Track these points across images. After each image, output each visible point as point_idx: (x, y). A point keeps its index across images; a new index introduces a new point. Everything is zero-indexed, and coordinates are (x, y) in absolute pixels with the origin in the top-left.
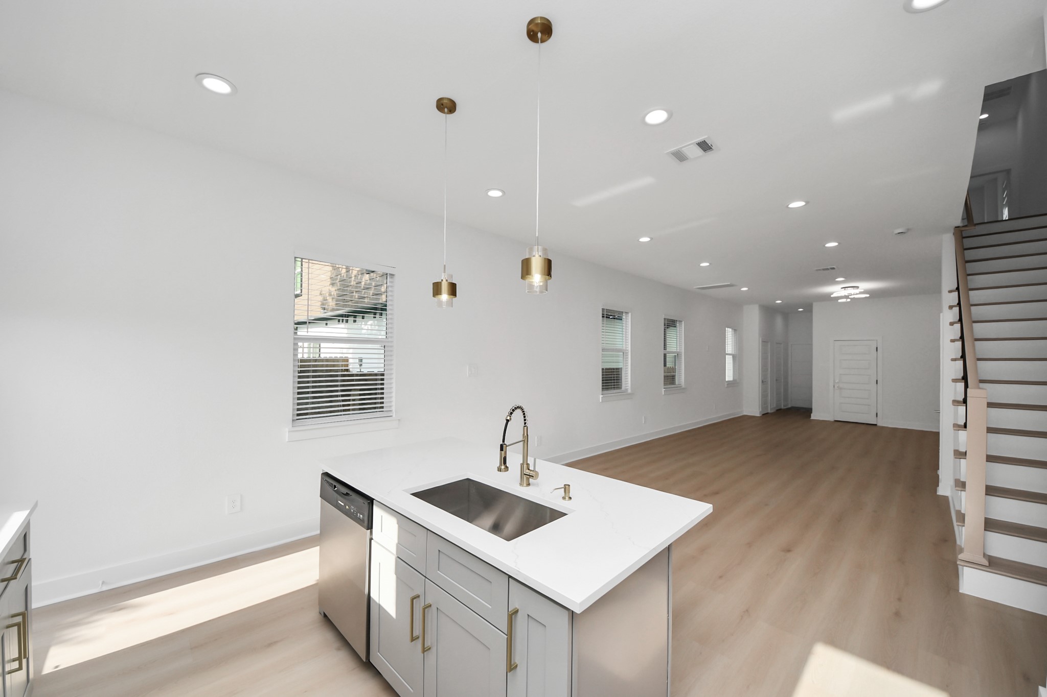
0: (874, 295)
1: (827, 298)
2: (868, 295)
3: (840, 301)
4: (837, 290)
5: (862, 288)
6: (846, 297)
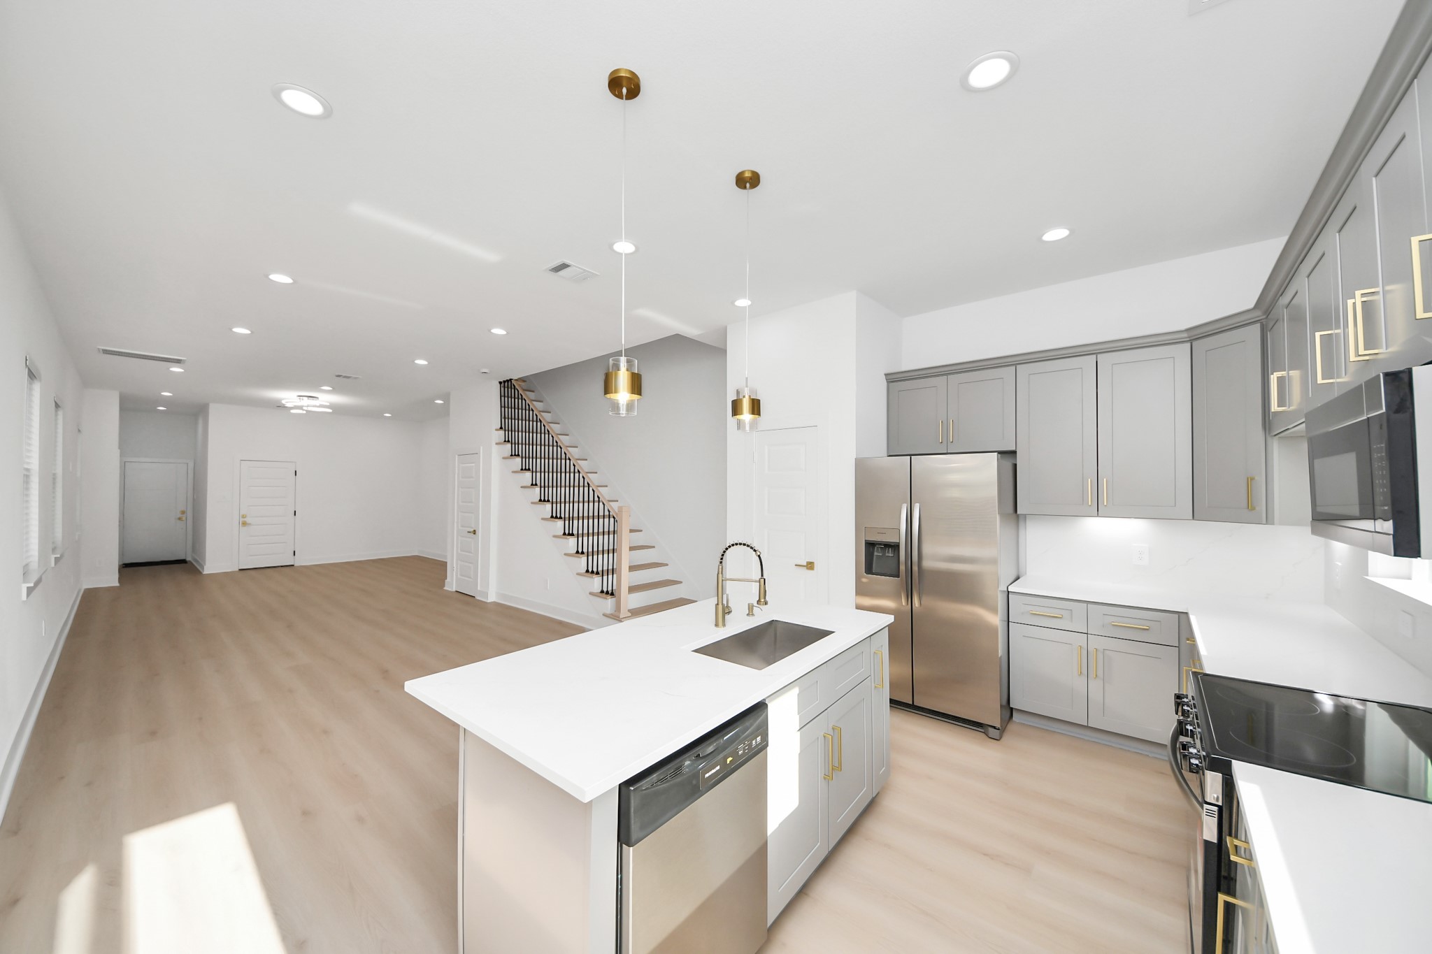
0: (337, 410)
1: (279, 406)
2: (331, 411)
3: (292, 411)
4: (289, 397)
5: (325, 399)
6: (301, 408)
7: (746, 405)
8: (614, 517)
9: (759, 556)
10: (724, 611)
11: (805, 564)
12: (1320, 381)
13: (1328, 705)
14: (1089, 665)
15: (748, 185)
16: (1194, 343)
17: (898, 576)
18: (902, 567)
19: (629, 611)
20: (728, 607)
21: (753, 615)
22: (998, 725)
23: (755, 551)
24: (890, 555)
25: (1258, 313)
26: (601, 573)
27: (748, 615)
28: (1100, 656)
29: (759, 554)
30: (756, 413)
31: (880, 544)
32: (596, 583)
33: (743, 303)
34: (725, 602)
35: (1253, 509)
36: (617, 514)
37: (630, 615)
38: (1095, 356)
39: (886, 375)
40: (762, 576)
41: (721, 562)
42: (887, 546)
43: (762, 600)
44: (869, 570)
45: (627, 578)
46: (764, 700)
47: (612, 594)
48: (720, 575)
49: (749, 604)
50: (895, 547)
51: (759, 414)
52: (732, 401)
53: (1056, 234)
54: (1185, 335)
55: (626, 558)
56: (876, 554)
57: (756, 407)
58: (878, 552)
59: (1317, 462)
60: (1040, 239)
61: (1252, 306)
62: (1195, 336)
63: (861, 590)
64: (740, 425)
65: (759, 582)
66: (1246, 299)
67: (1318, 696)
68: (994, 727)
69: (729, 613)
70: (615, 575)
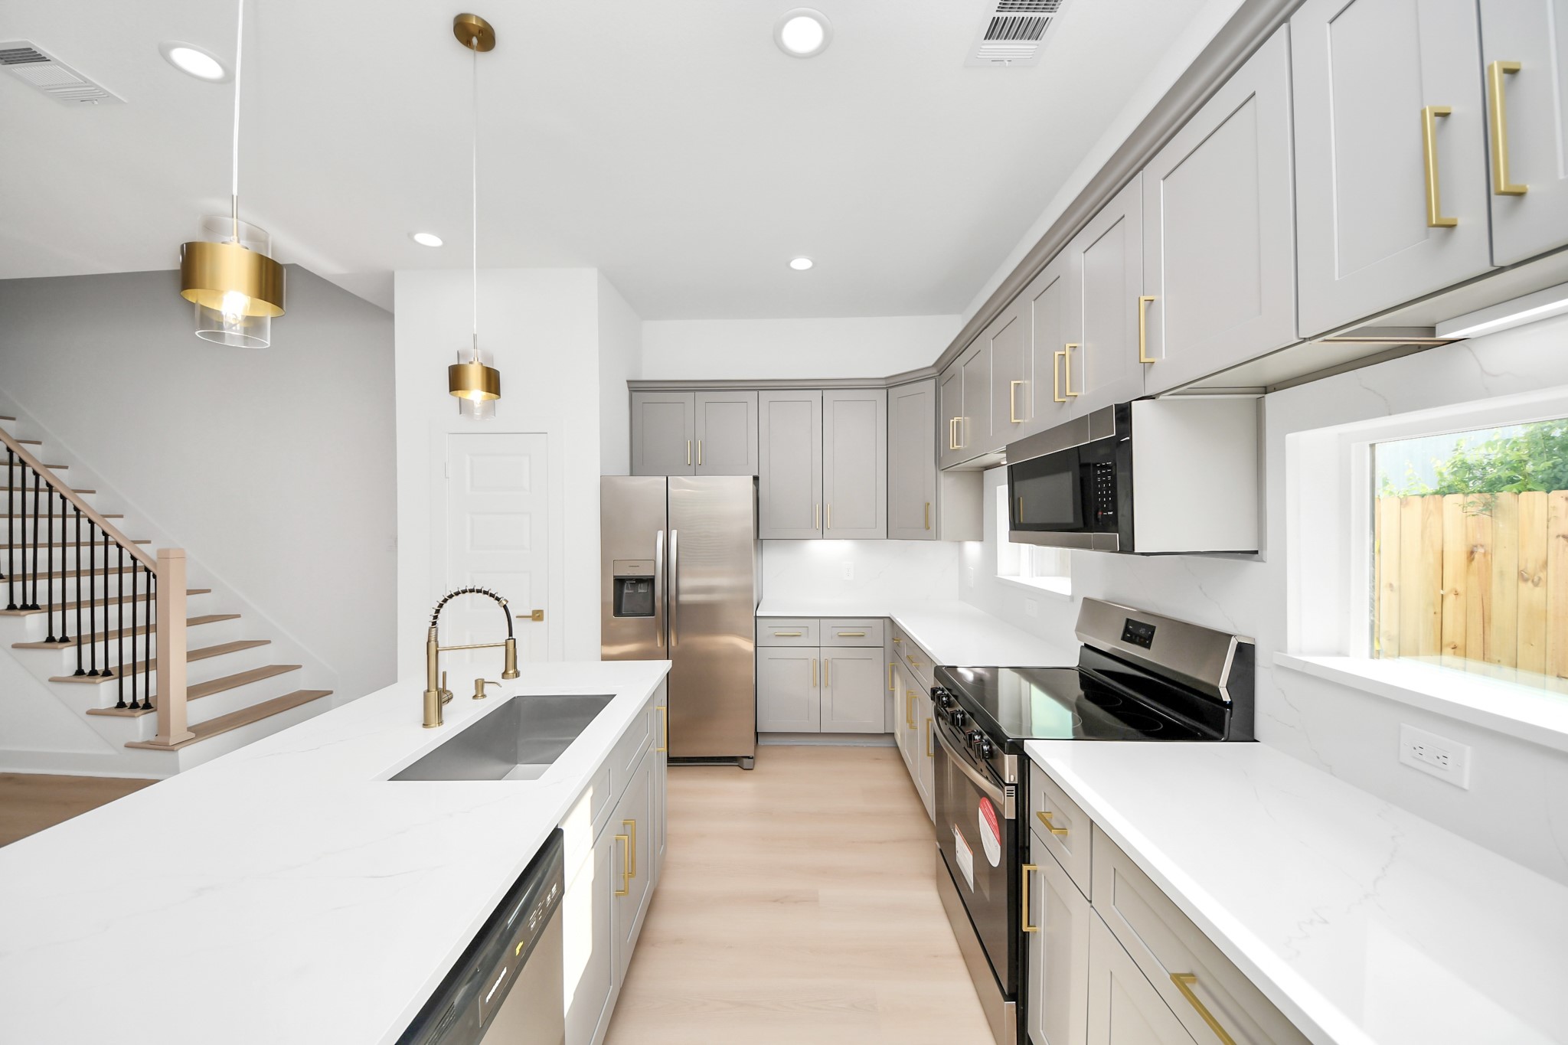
7: (474, 376)
8: (147, 570)
9: (505, 607)
10: (439, 697)
11: (531, 614)
12: (1013, 421)
13: (969, 676)
14: (822, 676)
15: (475, 40)
16: (890, 390)
17: (653, 614)
18: (658, 604)
19: (190, 729)
20: (444, 690)
21: (484, 696)
22: (751, 754)
23: (498, 599)
24: (642, 591)
25: (934, 371)
26: (116, 673)
27: (475, 697)
28: (830, 665)
29: (505, 603)
30: (493, 389)
31: (631, 580)
32: (105, 692)
33: (428, 239)
34: (440, 686)
35: (929, 528)
36: (155, 564)
37: (193, 735)
38: (821, 391)
39: (628, 381)
40: (511, 634)
41: (434, 623)
42: (639, 580)
43: (511, 669)
44: (618, 612)
45: (180, 673)
46: (557, 826)
47: (147, 706)
48: (433, 643)
49: (476, 681)
50: (651, 581)
51: (497, 392)
52: (449, 367)
53: (801, 264)
54: (883, 382)
55: (178, 639)
56: (626, 591)
57: (492, 382)
58: (628, 589)
59: (1016, 484)
60: (788, 264)
61: (931, 363)
62: (891, 384)
63: (608, 638)
64: (463, 407)
65: (506, 645)
66: (928, 358)
67: (959, 670)
68: (749, 757)
69: (449, 700)
70: (152, 674)
